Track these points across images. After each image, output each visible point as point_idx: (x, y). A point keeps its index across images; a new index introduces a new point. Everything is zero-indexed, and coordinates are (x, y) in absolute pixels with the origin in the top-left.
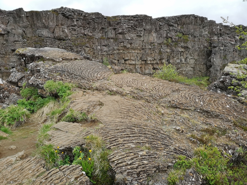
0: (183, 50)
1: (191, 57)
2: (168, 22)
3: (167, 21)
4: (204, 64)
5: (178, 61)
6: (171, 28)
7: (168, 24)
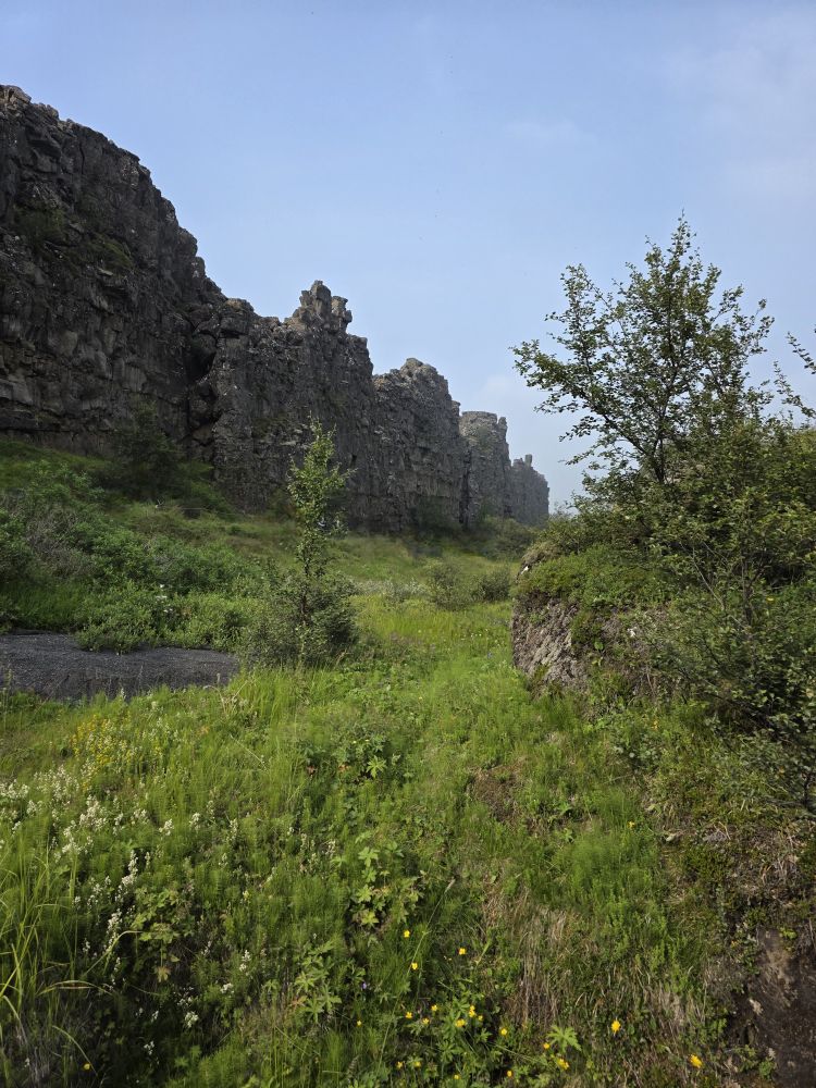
0: (105, 304)
1: (132, 358)
4: (179, 404)
5: (86, 353)
6: (45, 162)
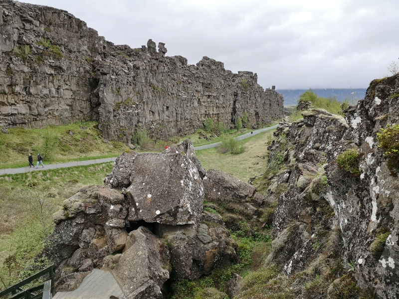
0: (53, 72)
1: (67, 87)
2: (21, 13)
3: (19, 10)
4: (87, 100)
5: (46, 91)
6: (28, 26)
7: (21, 17)
